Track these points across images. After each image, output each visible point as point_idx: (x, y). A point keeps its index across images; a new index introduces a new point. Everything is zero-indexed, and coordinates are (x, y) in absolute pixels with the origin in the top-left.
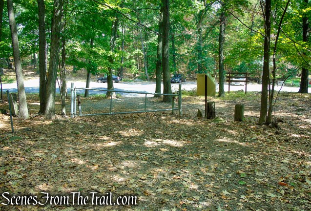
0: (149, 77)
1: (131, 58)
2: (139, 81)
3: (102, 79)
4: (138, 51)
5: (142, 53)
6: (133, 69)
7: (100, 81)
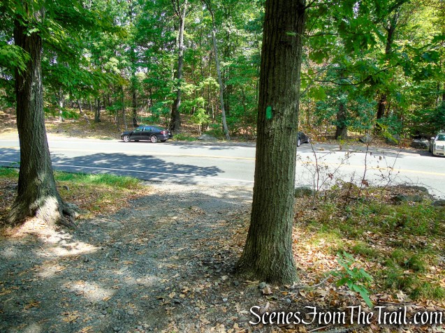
0: (228, 132)
1: (196, 94)
2: (209, 140)
3: (131, 135)
4: (210, 80)
5: (218, 85)
6: (199, 115)
7: (126, 139)
